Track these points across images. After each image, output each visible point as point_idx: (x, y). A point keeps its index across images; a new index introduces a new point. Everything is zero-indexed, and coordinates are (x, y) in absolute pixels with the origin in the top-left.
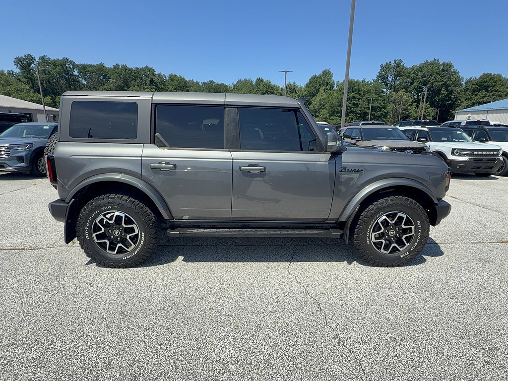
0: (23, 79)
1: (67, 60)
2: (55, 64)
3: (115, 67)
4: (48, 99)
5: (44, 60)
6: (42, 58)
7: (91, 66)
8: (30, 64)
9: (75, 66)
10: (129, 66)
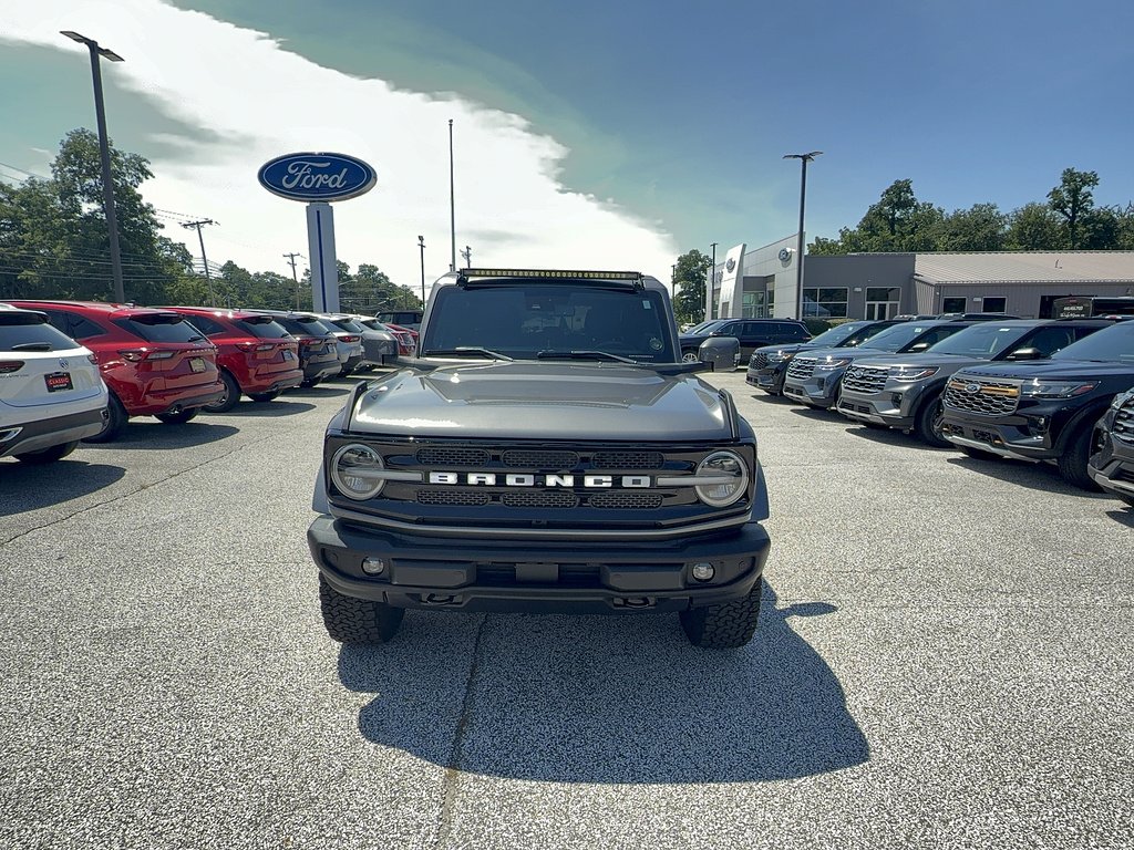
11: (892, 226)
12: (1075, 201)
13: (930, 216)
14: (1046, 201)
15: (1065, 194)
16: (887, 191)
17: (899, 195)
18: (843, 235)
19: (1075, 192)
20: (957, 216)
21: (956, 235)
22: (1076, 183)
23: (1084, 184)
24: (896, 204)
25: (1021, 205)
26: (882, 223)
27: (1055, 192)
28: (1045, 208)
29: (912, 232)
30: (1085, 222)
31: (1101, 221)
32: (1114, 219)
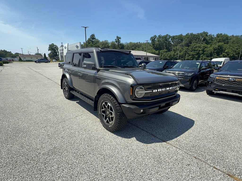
0: (151, 45)
1: (168, 35)
2: (163, 37)
3: (187, 35)
4: (157, 52)
5: (160, 36)
6: (159, 36)
7: (176, 36)
8: (155, 39)
9: (170, 37)
10: (194, 33)
11: (92, 42)
12: (118, 41)
13: (98, 41)
14: (115, 41)
15: (117, 40)
16: (91, 36)
17: (93, 37)
18: (84, 43)
19: (118, 40)
20: (102, 42)
21: (103, 45)
22: (118, 38)
23: (119, 39)
24: (93, 38)
25: (112, 41)
26: (90, 42)
27: (116, 40)
28: (115, 42)
29: (96, 44)
30: (120, 45)
31: (122, 45)
32: (123, 45)
